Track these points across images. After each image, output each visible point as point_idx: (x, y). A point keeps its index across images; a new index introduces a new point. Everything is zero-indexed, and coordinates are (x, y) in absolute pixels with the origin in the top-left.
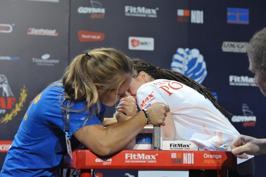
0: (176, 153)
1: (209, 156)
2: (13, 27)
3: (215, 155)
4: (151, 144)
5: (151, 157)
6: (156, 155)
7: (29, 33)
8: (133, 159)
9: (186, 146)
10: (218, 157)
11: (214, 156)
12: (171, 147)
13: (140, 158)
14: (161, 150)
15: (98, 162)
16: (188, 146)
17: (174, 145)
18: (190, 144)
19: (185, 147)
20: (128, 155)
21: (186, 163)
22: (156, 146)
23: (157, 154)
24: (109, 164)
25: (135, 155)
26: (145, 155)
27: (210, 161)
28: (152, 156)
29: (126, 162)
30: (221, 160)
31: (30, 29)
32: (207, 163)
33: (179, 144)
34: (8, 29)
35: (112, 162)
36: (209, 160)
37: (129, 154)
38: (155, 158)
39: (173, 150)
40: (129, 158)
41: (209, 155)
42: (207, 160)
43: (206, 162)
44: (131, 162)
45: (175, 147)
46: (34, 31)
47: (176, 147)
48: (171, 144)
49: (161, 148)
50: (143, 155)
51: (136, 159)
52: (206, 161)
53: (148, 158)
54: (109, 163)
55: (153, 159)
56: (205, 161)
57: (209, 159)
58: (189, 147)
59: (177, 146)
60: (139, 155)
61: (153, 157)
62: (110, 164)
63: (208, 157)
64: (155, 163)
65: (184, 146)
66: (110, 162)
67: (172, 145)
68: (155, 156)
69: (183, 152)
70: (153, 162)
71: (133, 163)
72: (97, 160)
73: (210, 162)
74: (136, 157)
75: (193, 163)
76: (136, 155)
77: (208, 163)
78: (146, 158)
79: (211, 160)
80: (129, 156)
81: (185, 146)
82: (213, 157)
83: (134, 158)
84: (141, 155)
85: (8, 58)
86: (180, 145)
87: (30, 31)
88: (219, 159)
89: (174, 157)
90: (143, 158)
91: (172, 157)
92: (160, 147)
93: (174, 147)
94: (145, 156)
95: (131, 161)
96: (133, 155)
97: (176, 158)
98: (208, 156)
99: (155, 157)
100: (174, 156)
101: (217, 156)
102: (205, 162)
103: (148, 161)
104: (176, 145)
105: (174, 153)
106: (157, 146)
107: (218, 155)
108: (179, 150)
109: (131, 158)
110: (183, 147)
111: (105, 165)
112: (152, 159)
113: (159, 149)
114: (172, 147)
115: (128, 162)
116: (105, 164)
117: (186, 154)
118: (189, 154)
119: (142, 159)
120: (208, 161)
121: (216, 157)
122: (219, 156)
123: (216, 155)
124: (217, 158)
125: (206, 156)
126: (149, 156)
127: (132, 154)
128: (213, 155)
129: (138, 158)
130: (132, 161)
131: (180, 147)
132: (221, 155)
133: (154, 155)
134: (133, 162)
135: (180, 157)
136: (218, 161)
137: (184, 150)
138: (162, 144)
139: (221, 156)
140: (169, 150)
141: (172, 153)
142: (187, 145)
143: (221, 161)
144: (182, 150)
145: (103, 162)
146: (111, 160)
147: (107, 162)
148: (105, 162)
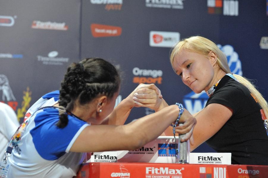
0: (205, 168)
1: (245, 172)
2: (15, 20)
3: (251, 171)
5: (176, 172)
7: (34, 27)
8: (155, 174)
9: (217, 159)
11: (250, 172)
12: (199, 160)
13: (163, 173)
14: (188, 164)
15: (114, 177)
16: (219, 159)
17: (203, 158)
18: (222, 157)
19: (216, 160)
20: (149, 169)
22: (182, 158)
23: (183, 169)
25: (157, 169)
26: (169, 169)
28: (177, 170)
31: (35, 22)
34: (9, 21)
35: (130, 177)
36: (244, 176)
37: (150, 168)
38: (180, 173)
39: (201, 163)
40: (150, 173)
41: (244, 171)
42: (242, 176)
45: (204, 160)
47: (205, 160)
49: (188, 162)
50: (167, 169)
51: (159, 173)
53: (172, 172)
55: (178, 174)
56: (239, 176)
57: (245, 174)
58: (220, 160)
59: (206, 159)
60: (162, 169)
61: (179, 172)
63: (243, 173)
66: (128, 176)
67: (200, 157)
68: (181, 170)
69: (213, 166)
70: (178, 177)
72: (113, 175)
74: (159, 171)
76: (159, 170)
78: (170, 173)
79: (246, 176)
80: (150, 170)
82: (249, 173)
83: (157, 172)
84: (164, 169)
85: (9, 56)
86: (210, 157)
87: (35, 24)
88: (256, 175)
89: (203, 172)
90: (167, 173)
91: (200, 172)
92: (186, 160)
93: (203, 160)
94: (169, 171)
95: (152, 176)
96: (155, 169)
97: (205, 172)
98: (242, 171)
99: (181, 172)
100: (202, 170)
101: (254, 172)
103: (172, 177)
104: (205, 158)
105: (203, 168)
106: (183, 159)
107: (255, 171)
108: (209, 163)
109: (153, 173)
110: (213, 160)
112: (177, 174)
113: (186, 163)
114: (201, 160)
115: (150, 177)
117: (217, 168)
118: (220, 168)
119: (165, 174)
121: (253, 172)
122: (257, 172)
124: (254, 174)
125: (240, 171)
126: (174, 171)
127: (153, 168)
128: (249, 171)
129: (161, 173)
130: (154, 176)
133: (179, 170)
135: (210, 172)
136: (255, 177)
137: (214, 163)
139: (259, 172)
140: (197, 163)
141: (200, 168)
142: (218, 158)
144: (213, 164)
145: (121, 177)
146: (129, 174)
147: (125, 177)
148: (123, 177)
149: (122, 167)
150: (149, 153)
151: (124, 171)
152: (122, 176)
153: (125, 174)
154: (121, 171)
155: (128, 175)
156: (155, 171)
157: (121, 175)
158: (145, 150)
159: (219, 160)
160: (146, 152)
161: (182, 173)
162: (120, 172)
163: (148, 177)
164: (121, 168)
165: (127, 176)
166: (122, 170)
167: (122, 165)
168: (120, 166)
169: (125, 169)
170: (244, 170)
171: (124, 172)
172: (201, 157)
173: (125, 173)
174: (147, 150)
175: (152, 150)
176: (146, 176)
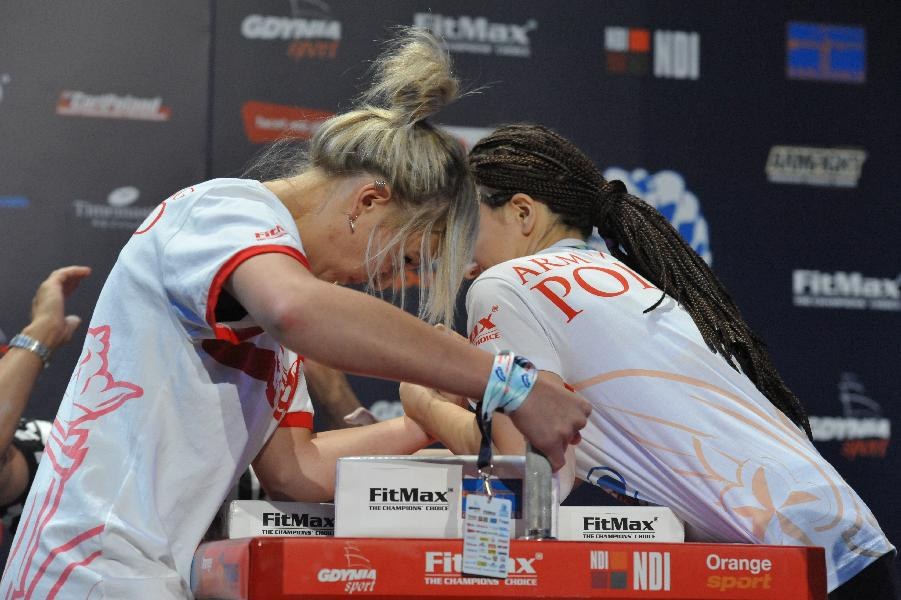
0: (607, 553)
1: (727, 564)
3: (746, 561)
4: (516, 517)
5: (518, 566)
6: (534, 557)
7: (63, 110)
8: (453, 571)
9: (643, 526)
10: (758, 567)
11: (744, 564)
12: (586, 528)
14: (555, 541)
15: (327, 583)
16: (648, 525)
17: (597, 524)
18: (656, 519)
19: (639, 528)
20: (436, 558)
21: (644, 588)
22: (535, 525)
23: (539, 556)
24: (369, 587)
25: (459, 559)
27: (729, 582)
28: (522, 561)
29: (427, 583)
30: (767, 578)
31: (66, 95)
32: (719, 588)
33: (615, 520)
35: (376, 581)
36: (725, 579)
37: (440, 554)
38: (531, 570)
39: (595, 539)
40: (439, 569)
41: (724, 561)
42: (719, 578)
43: (717, 586)
44: (446, 582)
45: (601, 530)
46: (80, 101)
47: (604, 528)
48: (586, 519)
49: (553, 535)
52: (713, 583)
54: (368, 584)
55: (524, 572)
56: (711, 579)
57: (727, 572)
58: (650, 528)
59: (609, 525)
61: (526, 565)
62: (371, 590)
63: (723, 567)
64: (532, 587)
65: (635, 527)
66: (371, 580)
67: (590, 521)
68: (532, 560)
69: (629, 549)
70: (525, 582)
71: (453, 586)
72: (323, 576)
73: (732, 586)
75: (667, 587)
77: (723, 590)
79: (731, 578)
80: (439, 562)
81: (638, 524)
82: (741, 568)
83: (458, 568)
86: (619, 521)
87: (68, 103)
88: (763, 573)
89: (601, 567)
91: (592, 567)
92: (548, 531)
93: (597, 528)
95: (446, 580)
96: (453, 556)
98: (721, 563)
99: (533, 565)
100: (599, 561)
101: (755, 564)
102: (713, 587)
103: (506, 581)
104: (604, 522)
105: (601, 553)
106: (540, 525)
107: (758, 562)
109: (447, 568)
110: (629, 530)
111: (351, 592)
112: (519, 571)
113: (548, 537)
114: (592, 528)
115: (437, 581)
116: (353, 589)
117: (644, 554)
118: (653, 555)
120: (721, 581)
121: (752, 567)
122: (763, 564)
123: (750, 560)
124: (756, 571)
125: (713, 562)
126: (511, 562)
127: (448, 554)
128: (741, 561)
130: (451, 580)
131: (618, 528)
132: (768, 561)
133: (528, 559)
134: (453, 582)
135: (623, 566)
136: (756, 580)
137: (633, 540)
138: (557, 518)
139: (770, 564)
140: (582, 539)
141: (592, 553)
142: (645, 523)
143: (770, 583)
144: (628, 540)
145: (347, 581)
146: (373, 574)
147: (361, 581)
148: (354, 581)
149: (352, 552)
150: (434, 508)
151: (358, 565)
152: (351, 578)
153: (363, 574)
154: (349, 565)
155: (369, 577)
156: (453, 563)
157: (348, 577)
158: (422, 499)
159: (647, 530)
160: (423, 505)
161: (535, 569)
162: (347, 568)
163: (431, 582)
164: (348, 556)
165: (367, 580)
166: (354, 560)
167: (351, 544)
168: (346, 548)
169: (362, 557)
170: (727, 560)
171: (358, 568)
172: (594, 521)
173: (361, 571)
174: (426, 498)
175: (443, 499)
176: (427, 580)
